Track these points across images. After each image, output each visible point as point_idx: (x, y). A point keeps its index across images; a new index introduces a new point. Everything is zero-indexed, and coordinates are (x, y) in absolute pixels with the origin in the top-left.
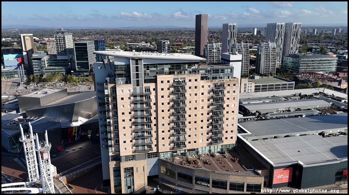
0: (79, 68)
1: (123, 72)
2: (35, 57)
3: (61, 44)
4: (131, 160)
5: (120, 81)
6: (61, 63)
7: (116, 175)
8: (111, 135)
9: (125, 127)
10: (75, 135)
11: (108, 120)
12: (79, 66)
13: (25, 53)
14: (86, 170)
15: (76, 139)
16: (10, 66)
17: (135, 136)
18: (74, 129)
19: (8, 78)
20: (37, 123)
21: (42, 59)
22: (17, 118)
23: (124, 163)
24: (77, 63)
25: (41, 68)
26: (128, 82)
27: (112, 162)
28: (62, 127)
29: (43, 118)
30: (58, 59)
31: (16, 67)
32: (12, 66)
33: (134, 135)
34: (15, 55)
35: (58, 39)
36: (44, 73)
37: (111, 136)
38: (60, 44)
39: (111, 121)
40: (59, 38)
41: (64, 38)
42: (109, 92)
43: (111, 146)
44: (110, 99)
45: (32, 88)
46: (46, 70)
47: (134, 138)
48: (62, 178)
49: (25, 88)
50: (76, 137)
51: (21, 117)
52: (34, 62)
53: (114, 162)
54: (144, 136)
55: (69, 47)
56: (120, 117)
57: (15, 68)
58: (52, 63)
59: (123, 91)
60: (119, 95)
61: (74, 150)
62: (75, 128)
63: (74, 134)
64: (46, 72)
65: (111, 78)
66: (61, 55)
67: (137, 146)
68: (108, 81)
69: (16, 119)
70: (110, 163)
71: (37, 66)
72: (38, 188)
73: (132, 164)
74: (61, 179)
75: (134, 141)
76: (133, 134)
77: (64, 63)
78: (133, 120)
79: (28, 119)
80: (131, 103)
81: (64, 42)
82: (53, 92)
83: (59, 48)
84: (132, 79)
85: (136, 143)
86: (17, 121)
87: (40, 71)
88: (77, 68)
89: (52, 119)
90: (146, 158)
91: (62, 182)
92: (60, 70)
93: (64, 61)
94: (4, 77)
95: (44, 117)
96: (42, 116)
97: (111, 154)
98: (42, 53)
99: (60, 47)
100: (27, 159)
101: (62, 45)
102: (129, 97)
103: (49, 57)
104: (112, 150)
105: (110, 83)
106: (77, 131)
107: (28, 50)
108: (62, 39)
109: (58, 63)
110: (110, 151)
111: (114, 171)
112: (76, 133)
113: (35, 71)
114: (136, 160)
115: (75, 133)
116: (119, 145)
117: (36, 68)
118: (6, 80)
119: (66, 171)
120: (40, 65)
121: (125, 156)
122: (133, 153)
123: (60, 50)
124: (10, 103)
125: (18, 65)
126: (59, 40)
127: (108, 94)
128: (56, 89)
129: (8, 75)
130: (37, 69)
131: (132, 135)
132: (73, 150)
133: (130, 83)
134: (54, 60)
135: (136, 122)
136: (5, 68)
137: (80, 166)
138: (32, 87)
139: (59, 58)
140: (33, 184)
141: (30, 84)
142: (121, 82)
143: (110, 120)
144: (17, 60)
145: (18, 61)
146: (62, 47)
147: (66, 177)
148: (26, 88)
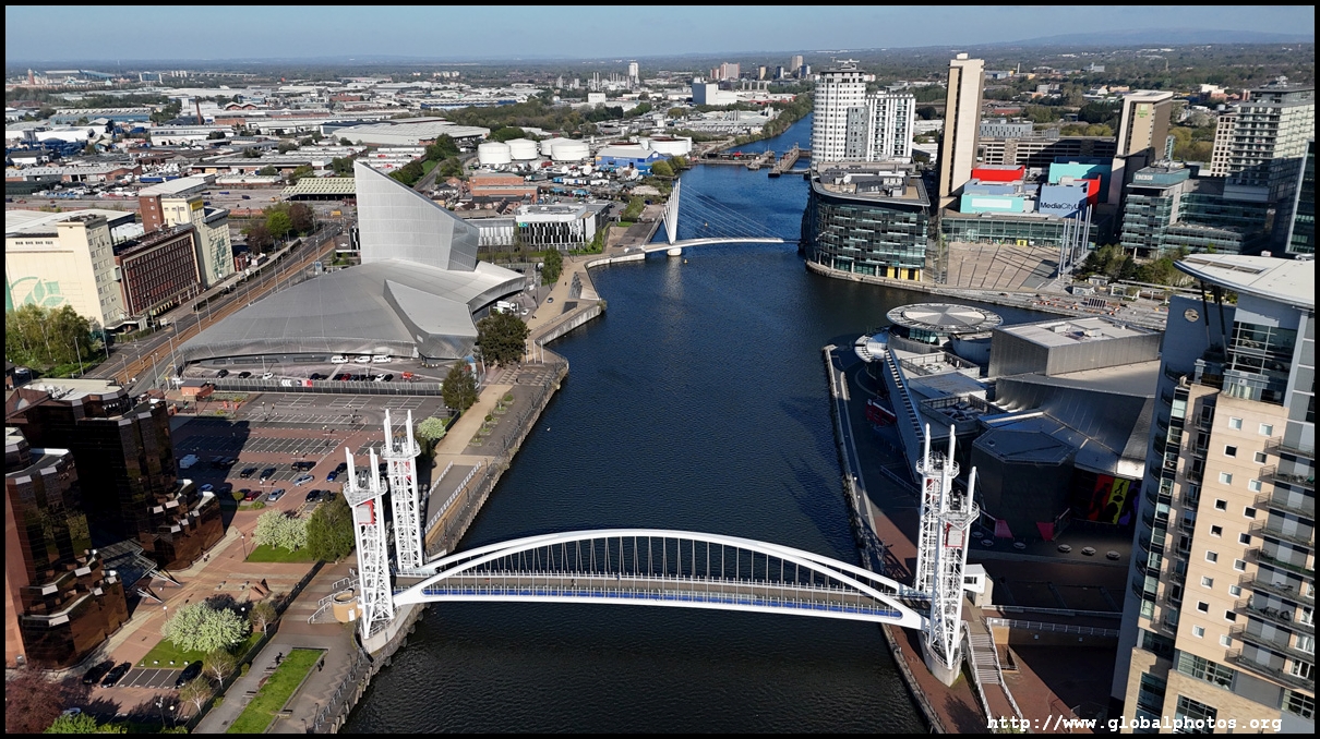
0: (1300, 244)
1: (1262, 354)
2: (1141, 182)
3: (1256, 141)
4: (1216, 683)
5: (1244, 382)
6: (1235, 212)
7: (1148, 703)
8: (1160, 559)
9: (1216, 555)
10: (1114, 505)
11: (1161, 508)
12: (1302, 234)
13: (1118, 164)
14: (1081, 635)
15: (1115, 522)
16: (1055, 206)
17: (1251, 602)
18: (1116, 486)
19: (1037, 243)
20: (1008, 428)
21: (1165, 193)
22: (967, 394)
23: (1183, 679)
24: (1298, 223)
25: (1151, 226)
26: (1272, 394)
27: (1144, 651)
28: (1076, 465)
29: (1035, 417)
30: (1226, 196)
31: (1075, 210)
32: (1060, 206)
33: (1249, 599)
34: (1086, 168)
35: (1251, 119)
36: (1156, 245)
37: (1159, 565)
38: (1252, 139)
39: (1173, 514)
40: (1254, 116)
41: (1275, 118)
42: (1190, 412)
43: (1152, 598)
44: (1185, 437)
45: (1087, 294)
46: (1166, 232)
47: (1247, 610)
48: (996, 621)
49: (1066, 289)
50: (1118, 513)
51: (981, 395)
52: (1134, 203)
53: (1152, 659)
54: (1289, 620)
55: (1287, 152)
56: (1206, 515)
57: (1069, 212)
58: (1198, 210)
59: (1239, 423)
60: (1221, 434)
61: (1087, 553)
62: (1122, 484)
63: (1111, 500)
64: (1165, 242)
65: (1213, 364)
66: (1243, 183)
67: (1251, 642)
68: (1199, 371)
69: (965, 396)
70: (1134, 651)
71: (1138, 216)
72: (922, 615)
73: (1213, 695)
74: (992, 622)
75: (1242, 620)
76: (1246, 594)
77: (1246, 214)
78: (1257, 543)
79: (992, 406)
80: (1264, 478)
81: (1270, 132)
82: (1106, 338)
83: (1245, 154)
84: (1291, 390)
85: (1251, 631)
86: (964, 403)
87: (1143, 235)
88: (1292, 243)
89: (1060, 427)
90: (1280, 706)
91: (990, 634)
92: (1220, 242)
93: (1247, 209)
94: (1028, 240)
95: (1041, 413)
96: (1035, 407)
97: (1144, 624)
98: (1174, 169)
99: (1247, 152)
100: (922, 524)
101: (1259, 146)
102: (1261, 451)
103: (1196, 188)
104: (1152, 612)
105: (1205, 381)
106: (1128, 494)
107: (1132, 152)
108: (1267, 119)
109: (1223, 211)
110: (1147, 612)
111: (1145, 686)
112: (1122, 502)
113: (1125, 234)
114: (1233, 690)
115: (1118, 498)
116: (1179, 606)
117: (1132, 223)
118: (1029, 251)
119: (1018, 609)
120: (1152, 214)
121: (1195, 657)
122: (1226, 660)
123: (1243, 162)
124: (976, 341)
125: (1080, 206)
126: (1254, 125)
127: (1183, 419)
128: (1123, 327)
129: (1041, 233)
130: (1135, 225)
131: (1238, 593)
132: (1083, 553)
133: (1281, 402)
134: (1211, 200)
135: (1270, 554)
136: (1041, 209)
137: (1070, 612)
138: (1089, 292)
139: (1230, 193)
140: (918, 600)
141: (1087, 278)
142: (1243, 388)
143: (1169, 510)
144: (1085, 185)
145: (1085, 191)
146: (1257, 153)
147: (1011, 626)
148: (1070, 290)
